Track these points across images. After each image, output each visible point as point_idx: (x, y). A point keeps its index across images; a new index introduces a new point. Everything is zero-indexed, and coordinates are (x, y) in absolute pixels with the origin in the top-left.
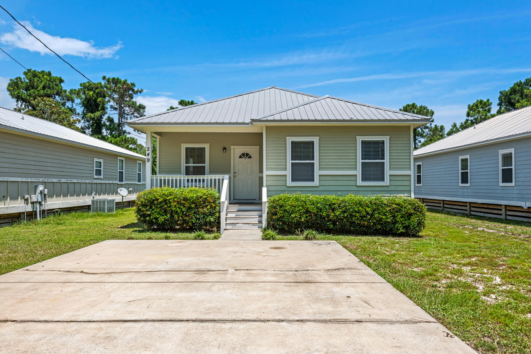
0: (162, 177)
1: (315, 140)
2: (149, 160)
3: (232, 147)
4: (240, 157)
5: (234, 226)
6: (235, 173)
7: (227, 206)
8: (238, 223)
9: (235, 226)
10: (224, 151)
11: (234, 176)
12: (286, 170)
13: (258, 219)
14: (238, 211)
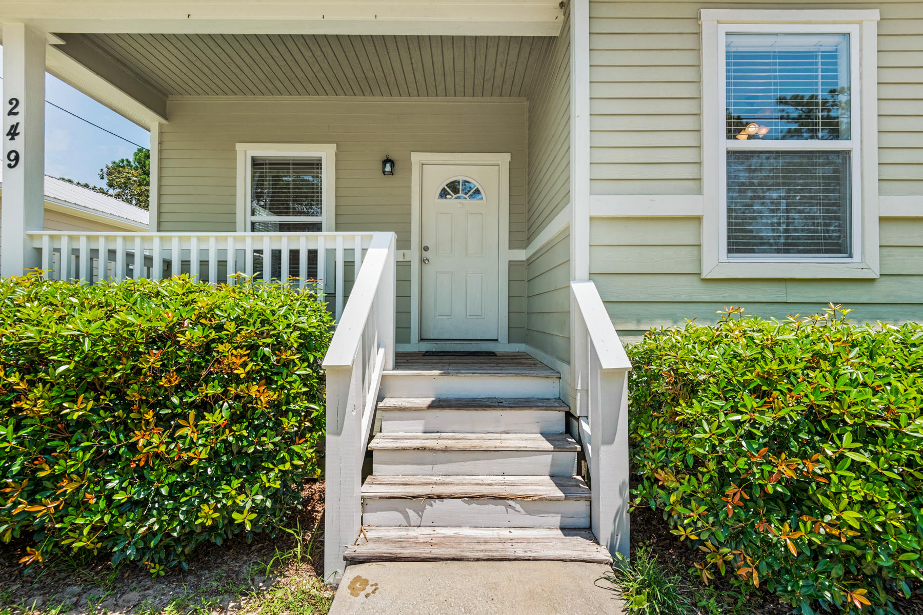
0: (97, 237)
1: (853, 29)
2: (17, 158)
3: (416, 158)
4: (443, 194)
5: (411, 513)
6: (426, 249)
7: (383, 378)
8: (440, 497)
9: (420, 512)
10: (388, 168)
11: (423, 261)
12: (700, 192)
13: (548, 458)
14: (439, 404)
